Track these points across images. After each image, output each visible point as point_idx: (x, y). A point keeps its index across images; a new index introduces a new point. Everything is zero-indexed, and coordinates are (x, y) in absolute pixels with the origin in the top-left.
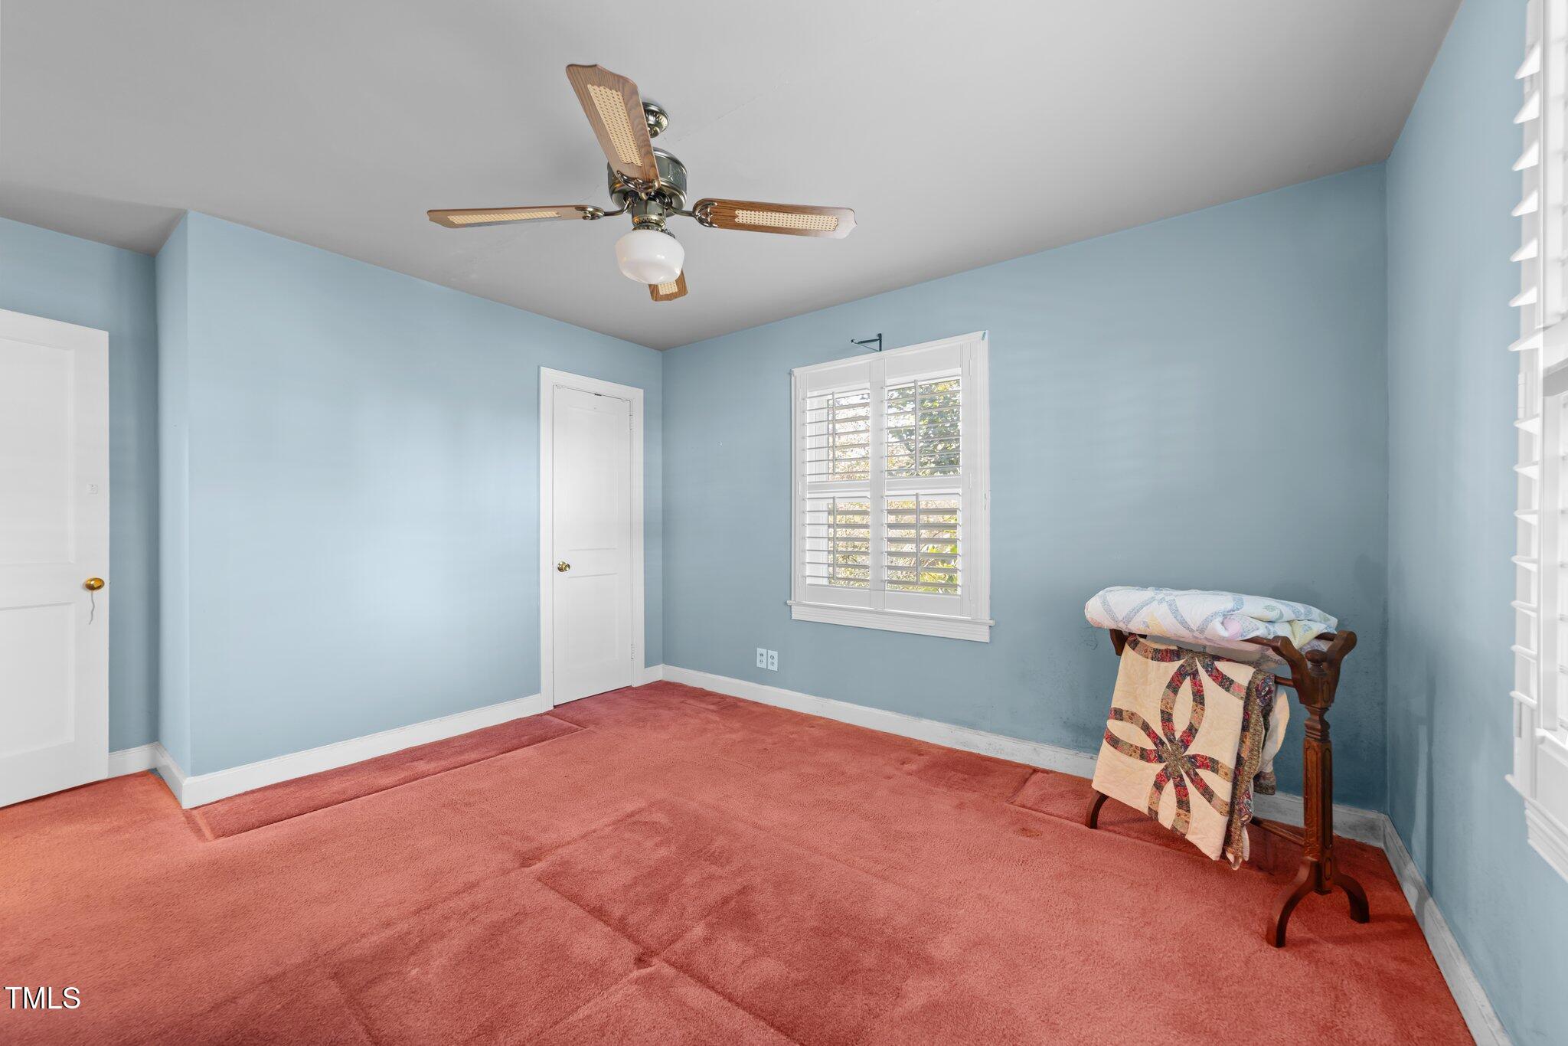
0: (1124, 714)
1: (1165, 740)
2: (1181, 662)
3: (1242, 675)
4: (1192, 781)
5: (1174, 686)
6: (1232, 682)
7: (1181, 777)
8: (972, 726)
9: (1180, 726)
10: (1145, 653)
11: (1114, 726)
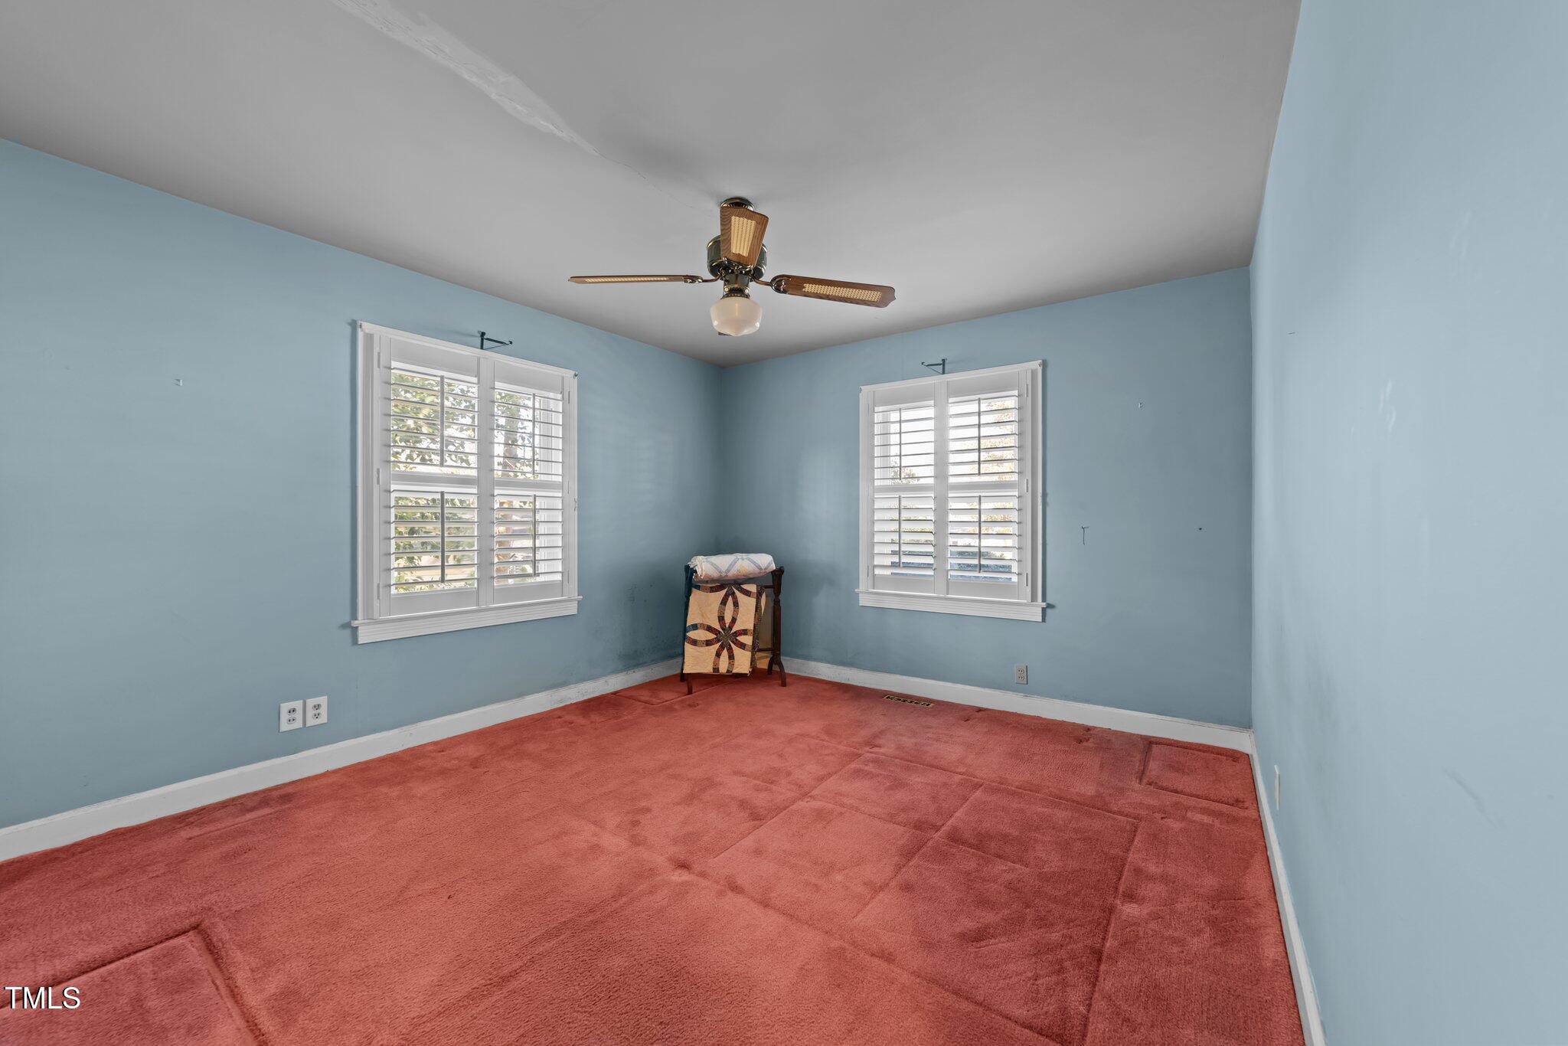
0: (698, 626)
1: (721, 630)
2: (726, 590)
3: (752, 588)
4: (735, 644)
5: (724, 602)
6: (751, 592)
7: (730, 645)
8: (564, 684)
9: (728, 620)
10: (705, 590)
11: (691, 634)
